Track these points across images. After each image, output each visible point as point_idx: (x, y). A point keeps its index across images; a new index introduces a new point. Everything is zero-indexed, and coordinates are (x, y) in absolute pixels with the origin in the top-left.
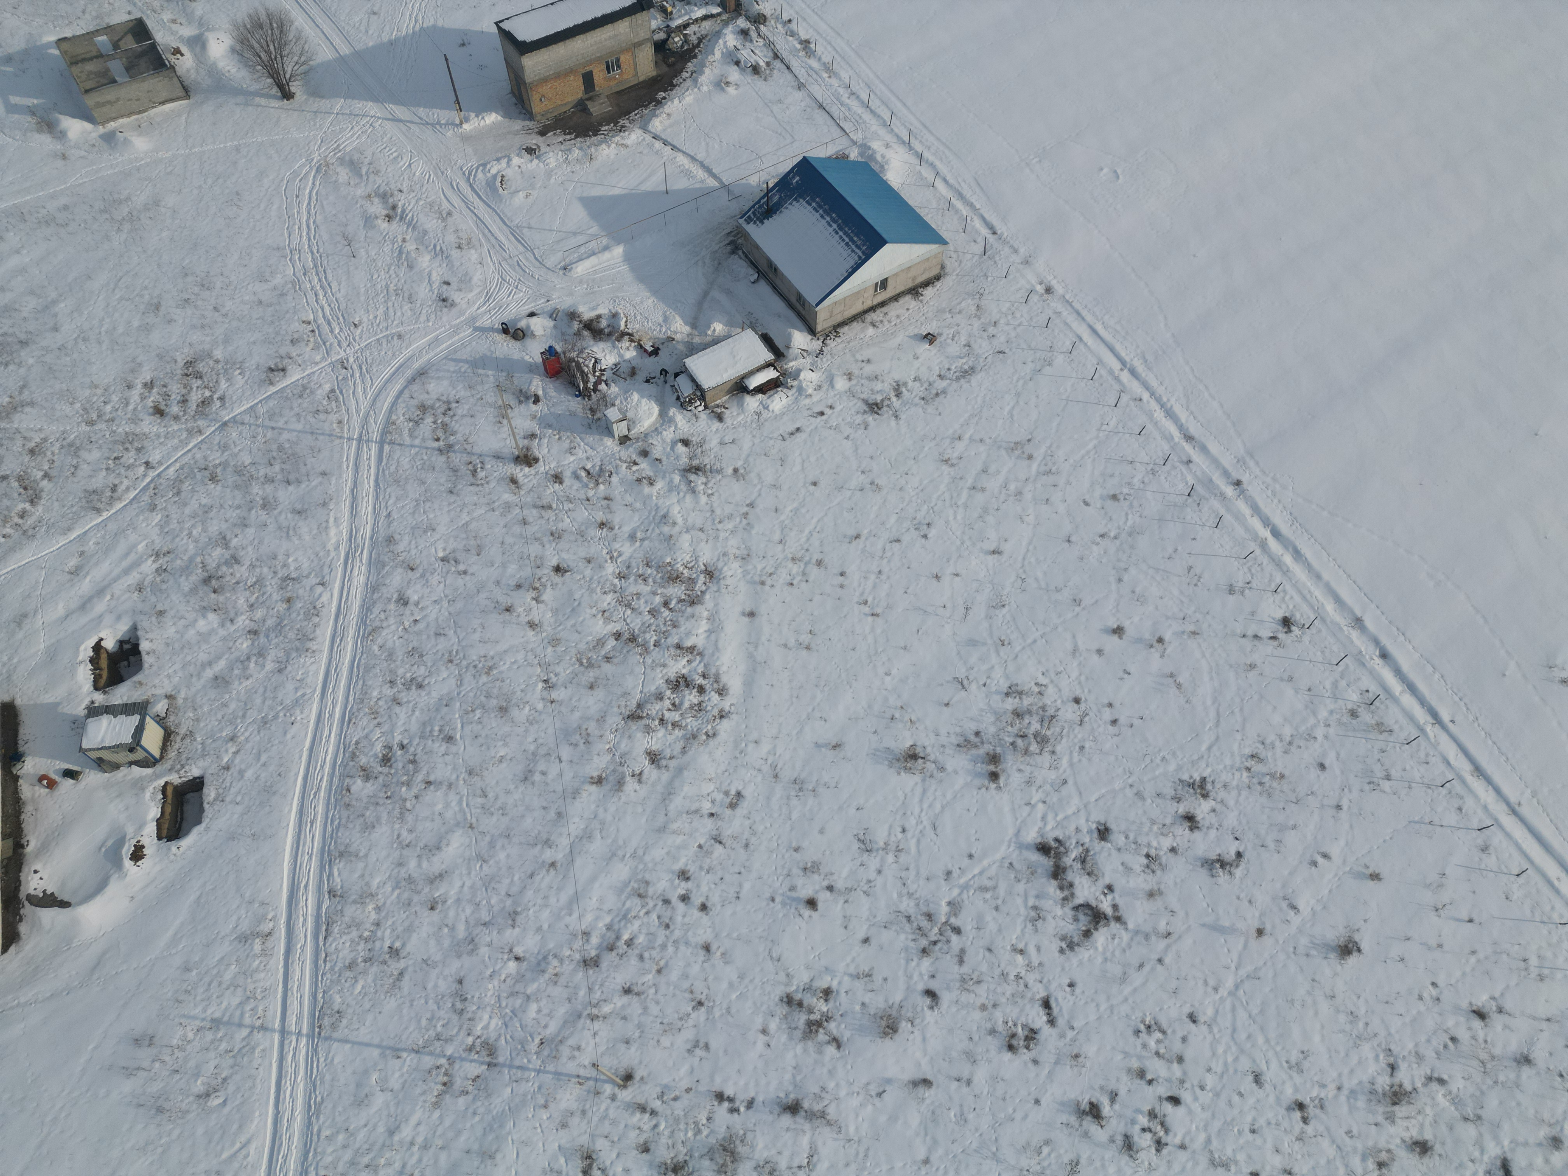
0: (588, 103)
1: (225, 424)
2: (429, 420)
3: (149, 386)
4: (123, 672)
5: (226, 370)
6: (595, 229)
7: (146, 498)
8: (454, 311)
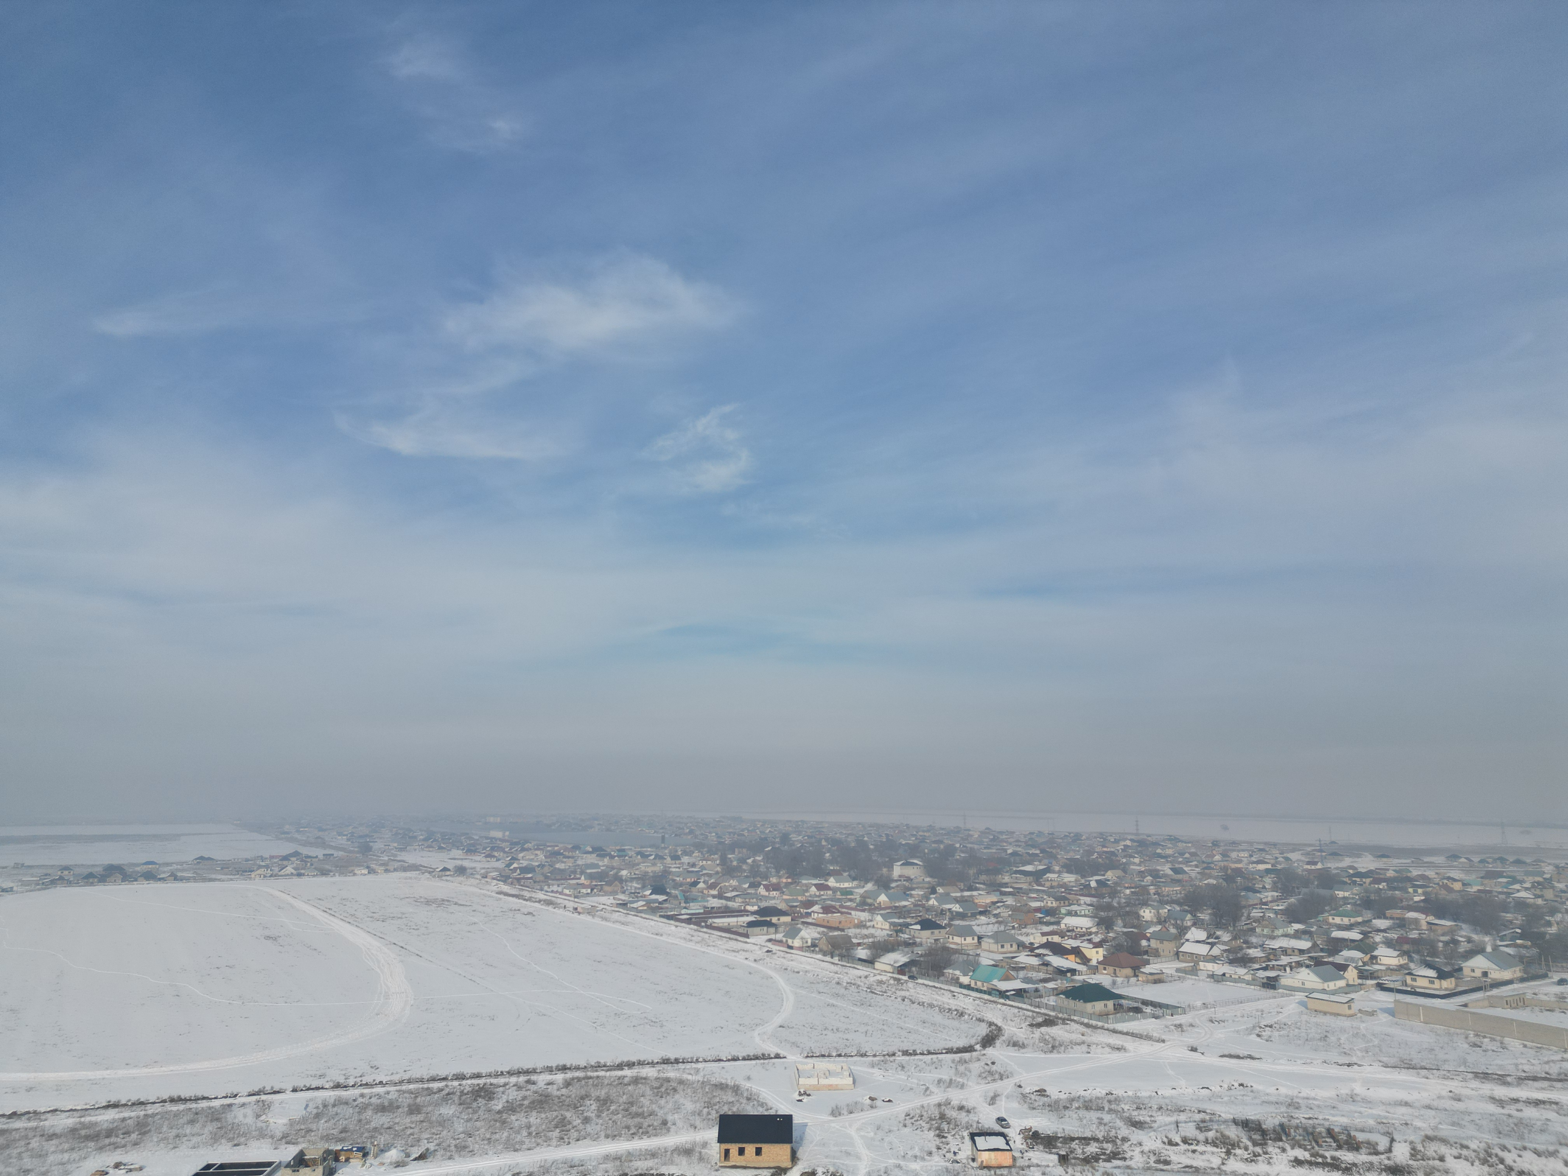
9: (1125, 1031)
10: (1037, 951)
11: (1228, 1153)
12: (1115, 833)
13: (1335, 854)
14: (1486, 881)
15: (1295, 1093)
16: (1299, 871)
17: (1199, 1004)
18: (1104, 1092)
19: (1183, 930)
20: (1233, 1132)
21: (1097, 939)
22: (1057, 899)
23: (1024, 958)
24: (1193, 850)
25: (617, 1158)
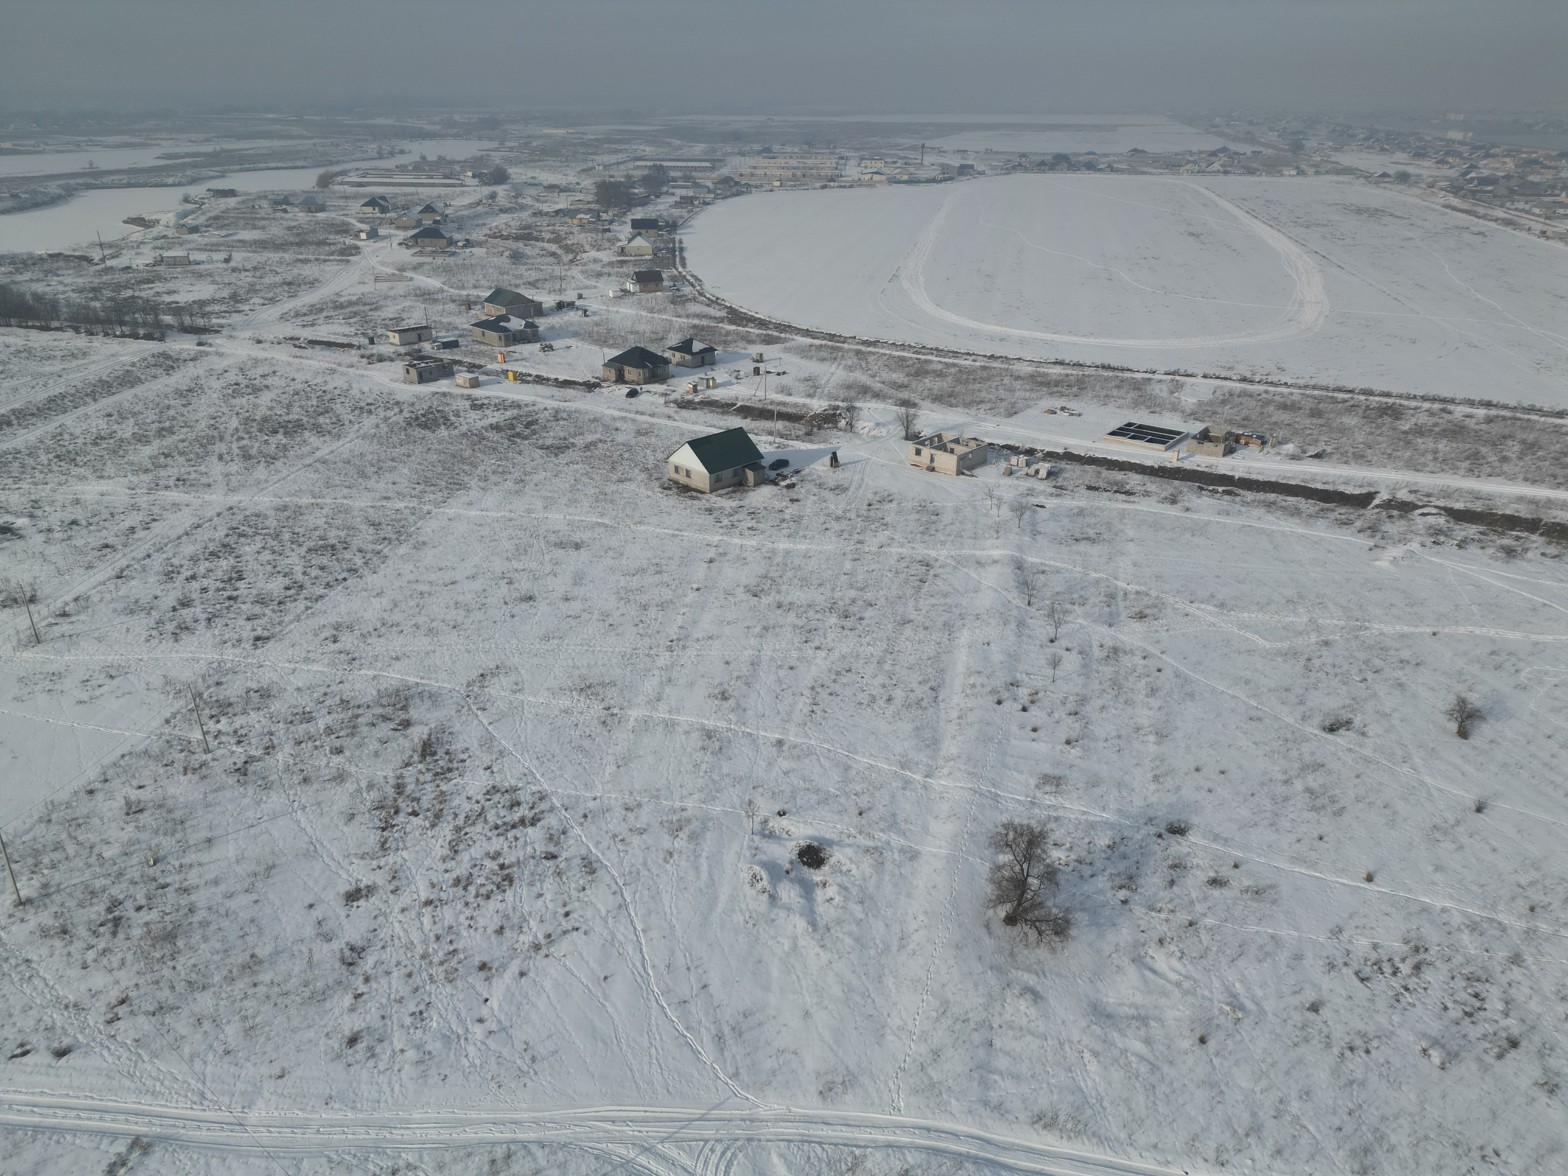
25: (1533, 502)
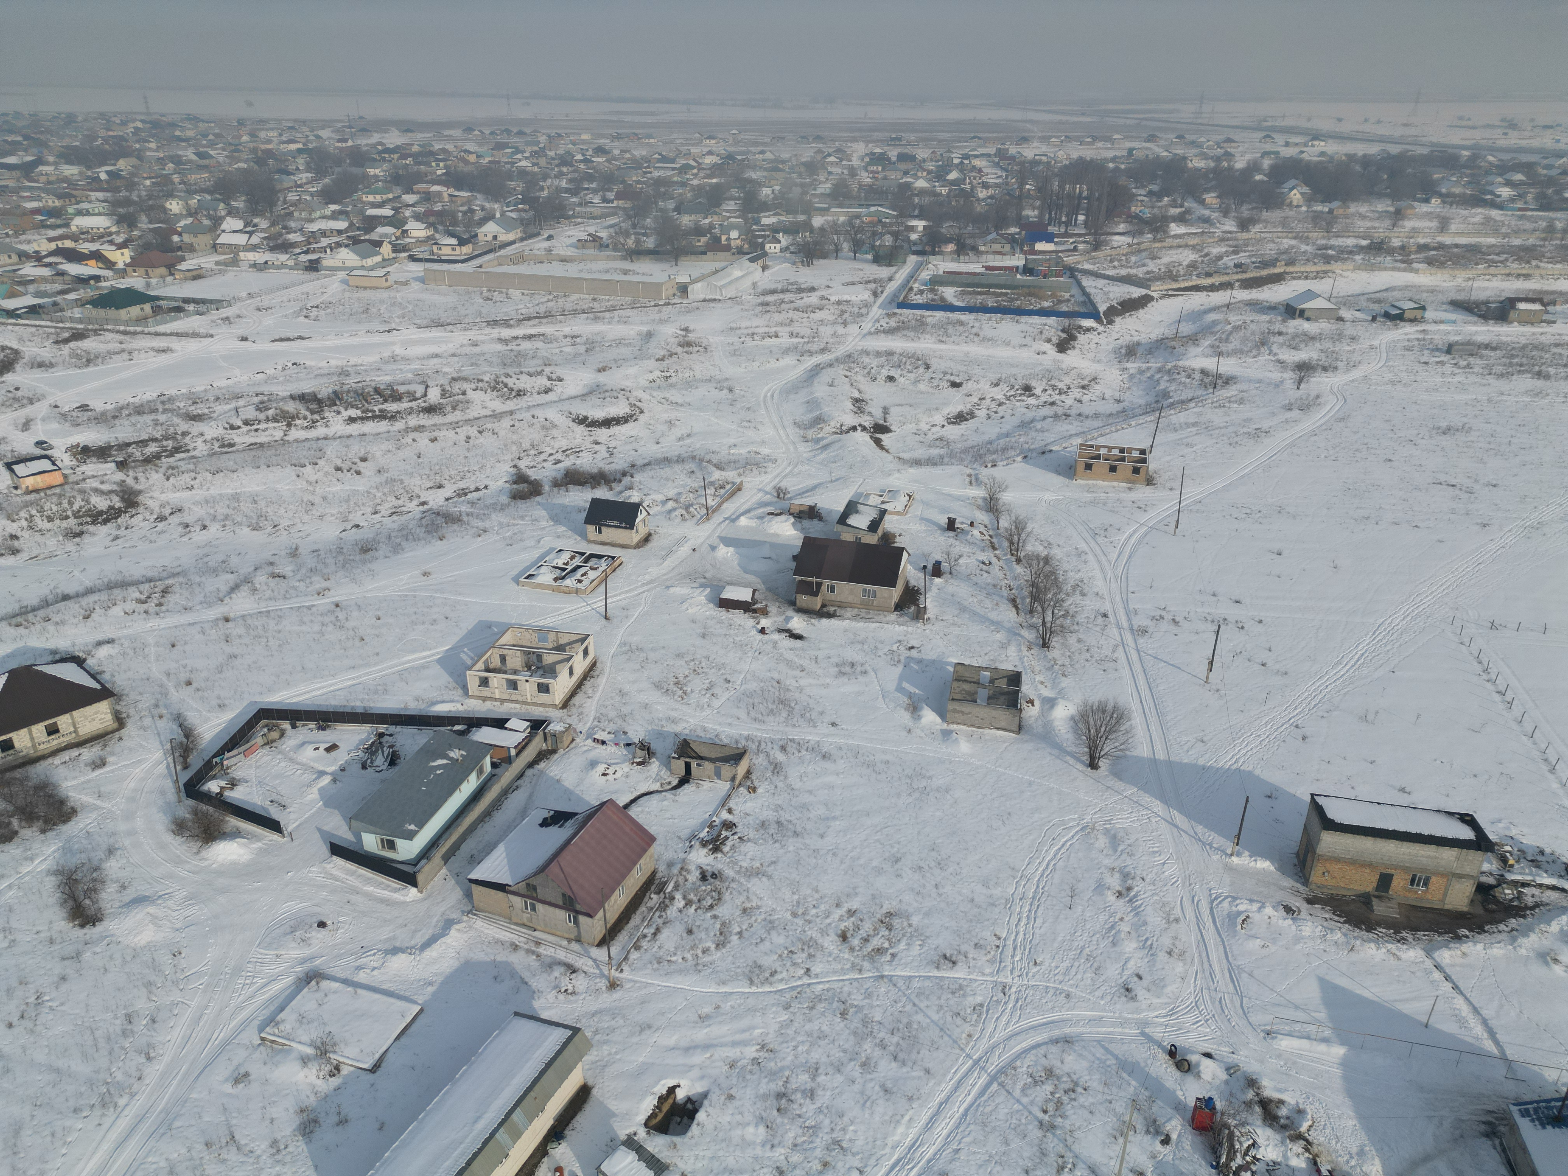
0: (1374, 899)
1: (882, 977)
2: (1048, 1087)
3: (851, 913)
4: (671, 1127)
5: (912, 936)
6: (1322, 1015)
7: (788, 996)
8: (1132, 1005)
9: (169, 332)
10: (46, 260)
11: (289, 425)
12: (120, 113)
13: (364, 131)
14: (496, 153)
15: (345, 363)
16: (331, 150)
17: (244, 294)
18: (155, 395)
19: (217, 221)
20: (291, 407)
21: (119, 239)
22: (59, 197)
23: (29, 270)
24: (217, 131)
